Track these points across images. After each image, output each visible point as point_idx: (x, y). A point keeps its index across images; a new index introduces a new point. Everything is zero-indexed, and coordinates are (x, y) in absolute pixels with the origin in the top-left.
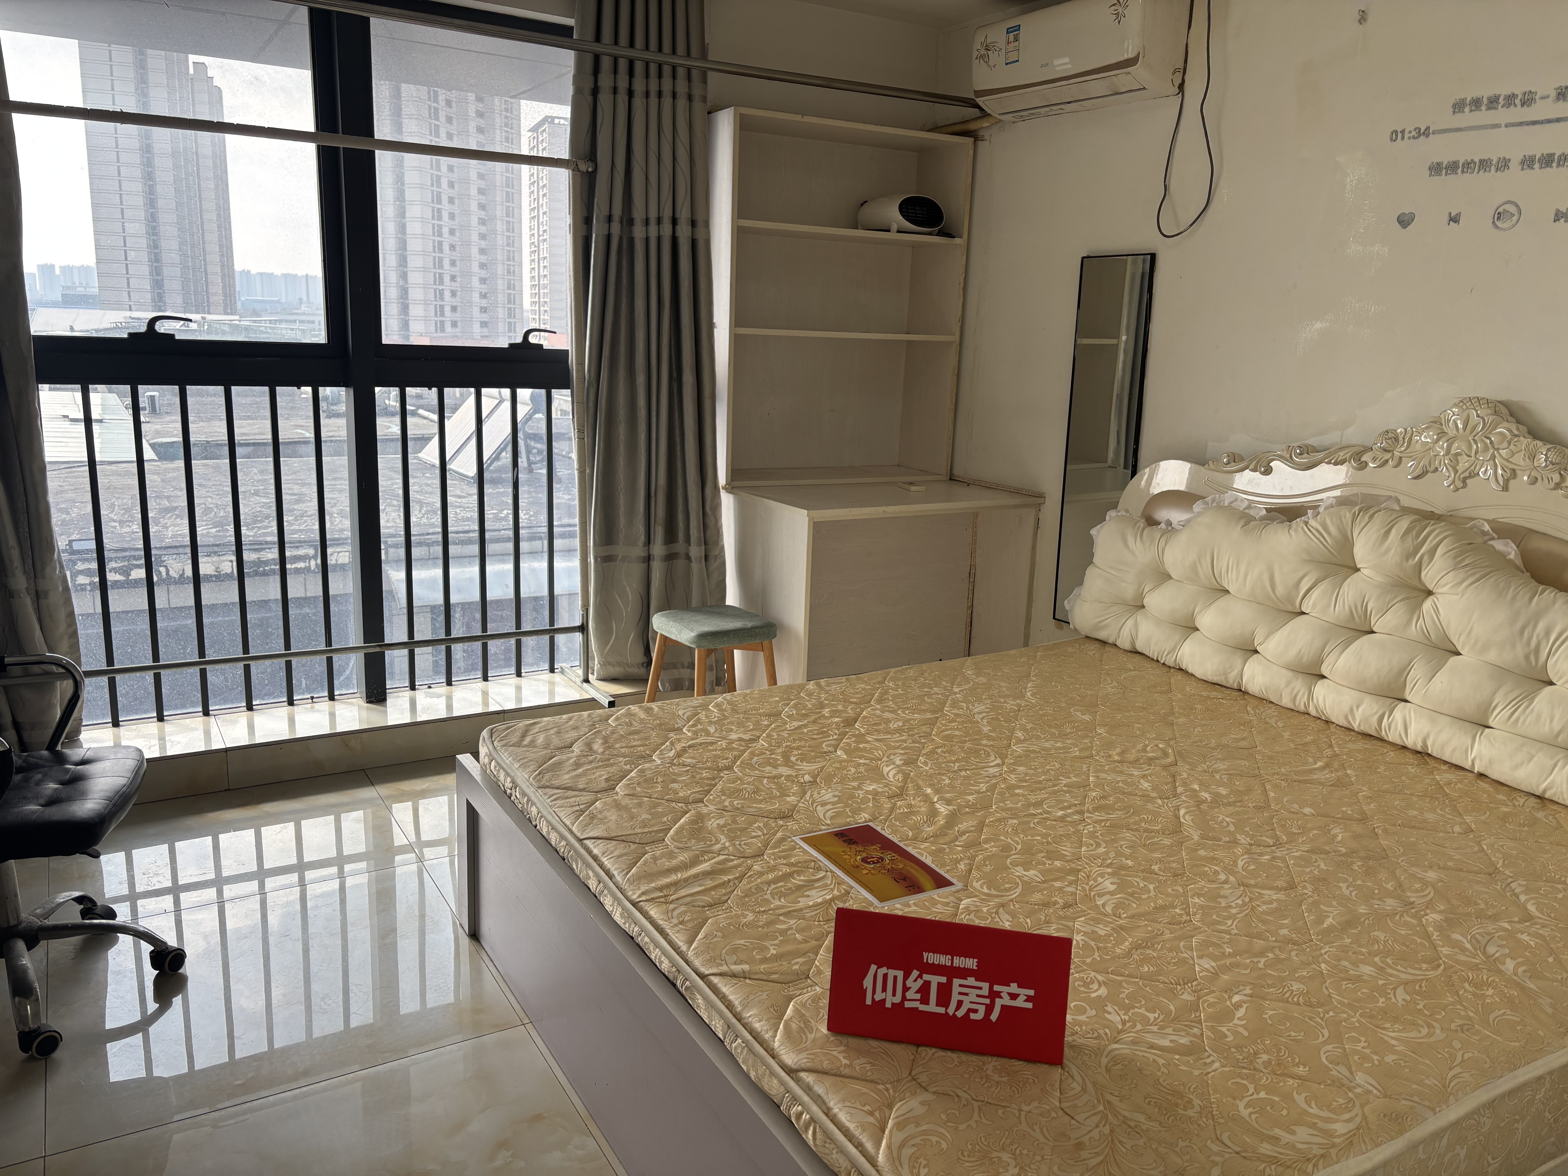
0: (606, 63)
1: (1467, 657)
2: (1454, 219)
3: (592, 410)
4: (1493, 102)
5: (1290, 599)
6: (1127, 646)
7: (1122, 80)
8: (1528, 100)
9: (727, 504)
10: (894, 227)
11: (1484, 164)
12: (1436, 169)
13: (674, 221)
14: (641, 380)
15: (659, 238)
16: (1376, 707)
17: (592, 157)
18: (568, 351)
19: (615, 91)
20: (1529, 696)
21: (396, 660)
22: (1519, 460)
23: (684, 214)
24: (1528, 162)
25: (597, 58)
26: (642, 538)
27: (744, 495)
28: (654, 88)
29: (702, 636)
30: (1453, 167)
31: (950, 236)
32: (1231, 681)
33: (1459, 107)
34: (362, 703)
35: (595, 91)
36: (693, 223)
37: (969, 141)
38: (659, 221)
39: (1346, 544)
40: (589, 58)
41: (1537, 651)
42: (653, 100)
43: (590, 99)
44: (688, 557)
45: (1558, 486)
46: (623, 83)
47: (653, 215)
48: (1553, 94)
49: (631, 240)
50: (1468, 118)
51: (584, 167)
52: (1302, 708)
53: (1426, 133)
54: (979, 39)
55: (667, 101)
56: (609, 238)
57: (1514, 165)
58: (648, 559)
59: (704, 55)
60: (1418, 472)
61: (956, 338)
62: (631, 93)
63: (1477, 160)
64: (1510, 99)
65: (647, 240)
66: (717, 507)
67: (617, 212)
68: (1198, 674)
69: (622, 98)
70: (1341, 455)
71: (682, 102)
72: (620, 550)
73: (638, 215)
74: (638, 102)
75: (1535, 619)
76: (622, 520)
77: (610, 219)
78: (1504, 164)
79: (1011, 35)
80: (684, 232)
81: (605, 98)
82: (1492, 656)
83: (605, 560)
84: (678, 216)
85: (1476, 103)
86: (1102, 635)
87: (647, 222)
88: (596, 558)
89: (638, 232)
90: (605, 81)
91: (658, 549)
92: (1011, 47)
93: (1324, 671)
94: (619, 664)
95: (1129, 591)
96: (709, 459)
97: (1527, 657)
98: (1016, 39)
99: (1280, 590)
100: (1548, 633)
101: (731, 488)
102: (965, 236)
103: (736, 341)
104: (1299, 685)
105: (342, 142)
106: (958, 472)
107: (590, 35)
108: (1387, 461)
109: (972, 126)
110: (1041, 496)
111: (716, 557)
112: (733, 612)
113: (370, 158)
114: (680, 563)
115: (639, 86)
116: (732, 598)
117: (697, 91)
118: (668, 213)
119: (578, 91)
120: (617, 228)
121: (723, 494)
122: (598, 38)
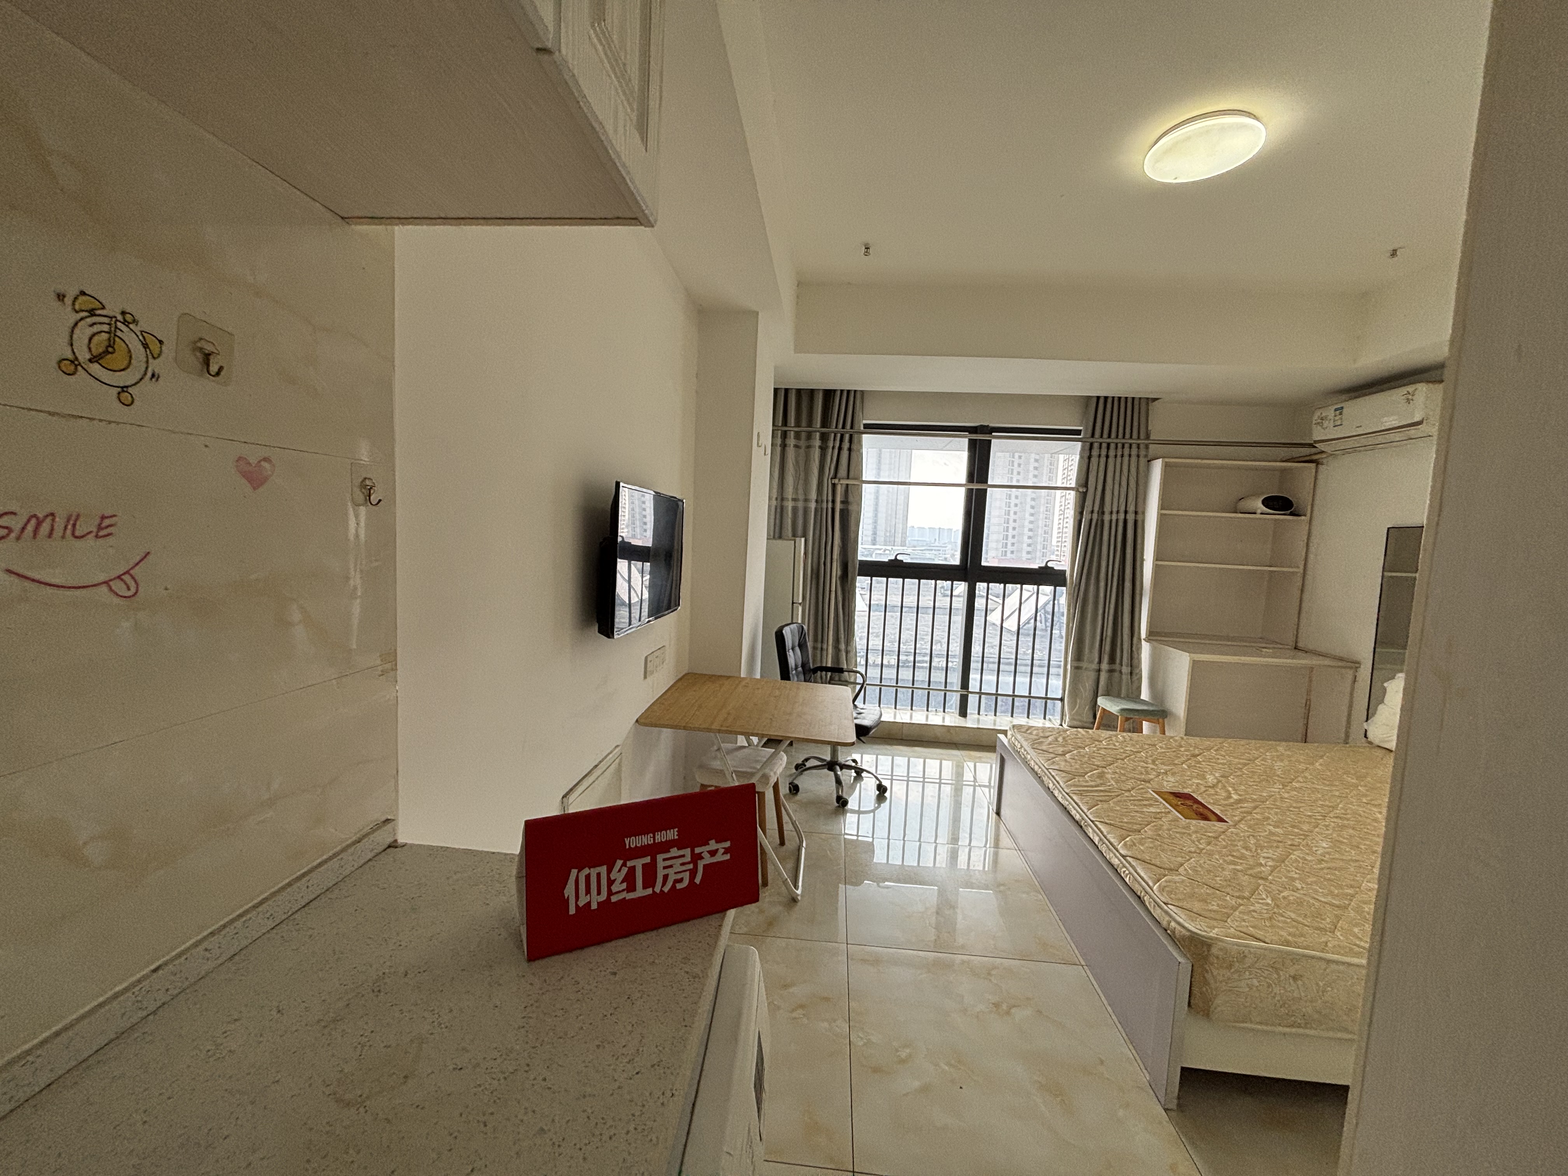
0: (1096, 446)
3: (1075, 597)
7: (1412, 432)
9: (1145, 648)
10: (1259, 511)
13: (1126, 512)
14: (1102, 584)
15: (1117, 520)
17: (1086, 485)
18: (1066, 570)
19: (1100, 456)
21: (972, 700)
23: (1131, 508)
25: (1092, 444)
26: (1097, 660)
27: (1155, 643)
28: (1119, 453)
29: (1123, 710)
31: (1300, 516)
34: (957, 716)
35: (1090, 457)
36: (1136, 513)
37: (1312, 465)
38: (1118, 512)
40: (1088, 444)
42: (1119, 459)
43: (1087, 460)
44: (1121, 672)
46: (1104, 453)
47: (1115, 510)
49: (1103, 521)
51: (1083, 490)
54: (1317, 414)
55: (1126, 459)
56: (1091, 520)
58: (1099, 671)
59: (1148, 437)
61: (1301, 570)
62: (1107, 457)
65: (1111, 521)
66: (1139, 649)
67: (1096, 509)
69: (1103, 460)
72: (1084, 665)
73: (1107, 509)
74: (1111, 461)
76: (1087, 650)
77: (1092, 512)
79: (1338, 412)
80: (1131, 517)
81: (1094, 460)
83: (1076, 668)
84: (1128, 509)
87: (1111, 513)
88: (1071, 666)
89: (1107, 518)
90: (1095, 452)
91: (1105, 666)
92: (1338, 418)
94: (1080, 721)
96: (1136, 624)
98: (1341, 414)
101: (1148, 640)
102: (1308, 515)
103: (1157, 569)
105: (977, 487)
106: (1301, 645)
107: (1089, 433)
109: (1314, 458)
110: (1358, 663)
111: (1137, 674)
112: (1144, 702)
113: (986, 490)
114: (1116, 674)
115: (1112, 454)
116: (1145, 695)
118: (1122, 509)
119: (1081, 457)
120: (1095, 516)
121: (1143, 642)
122: (1093, 435)
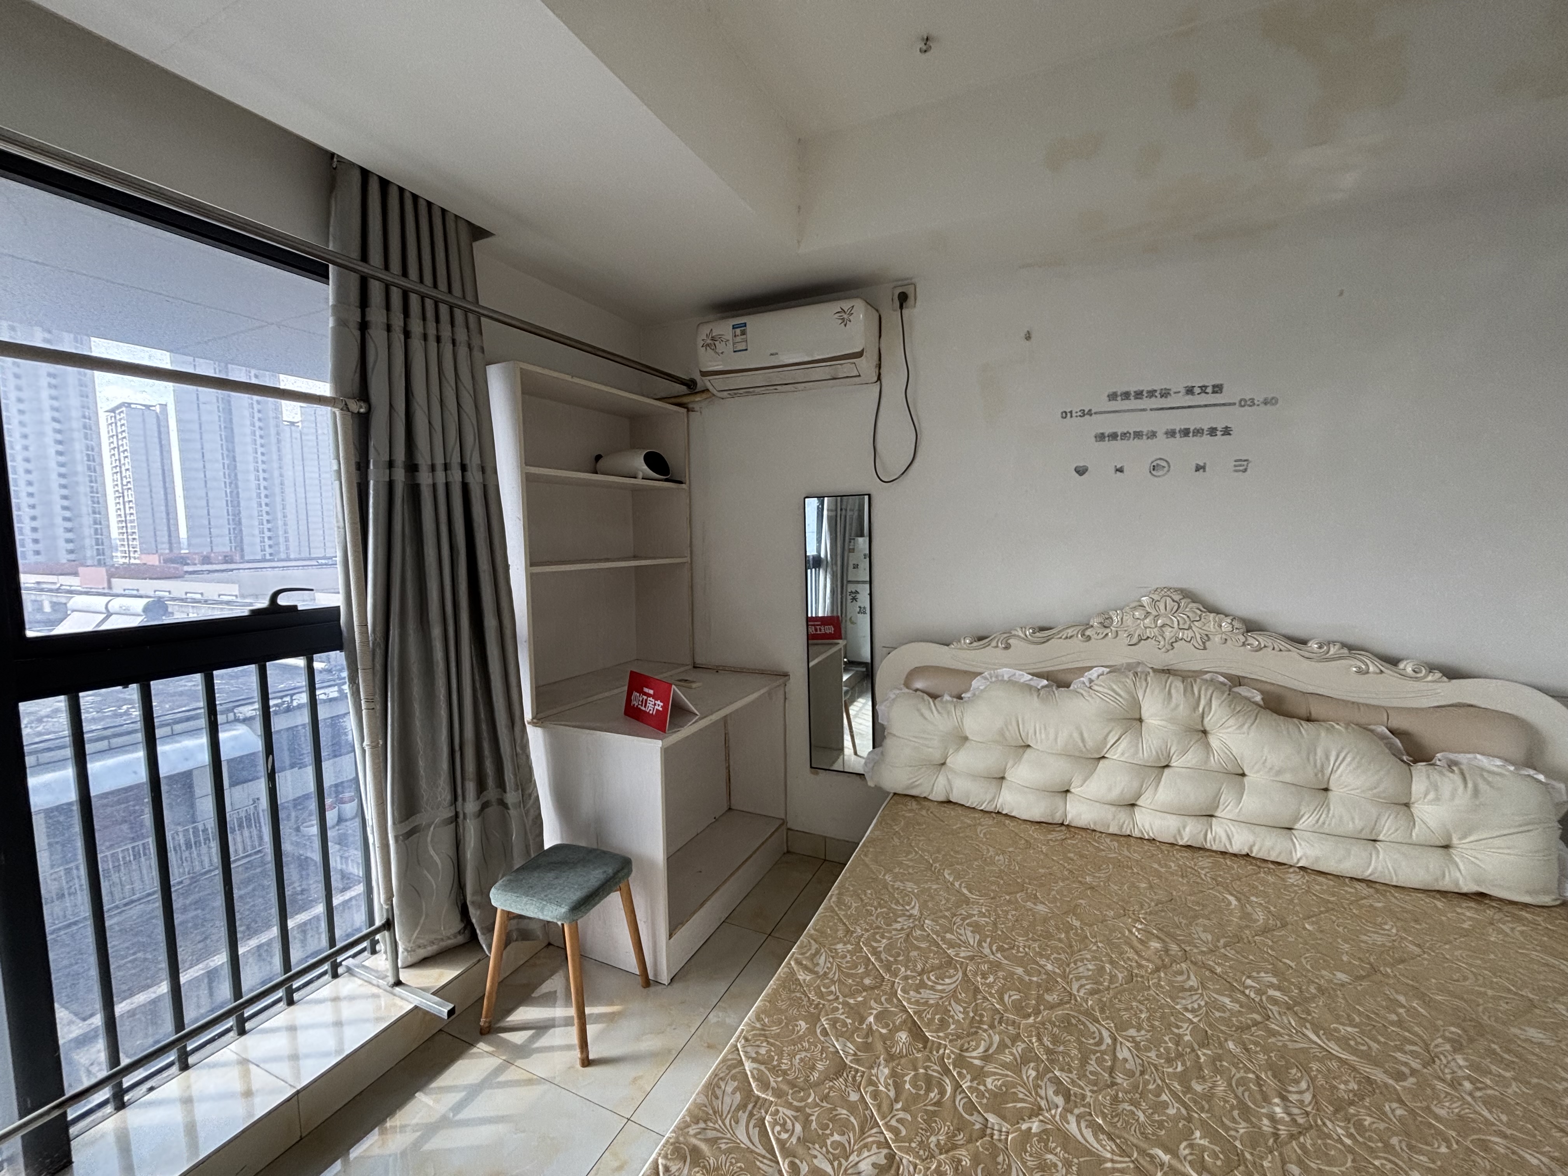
0: (376, 288)
3: (378, 672)
4: (1139, 395)
5: (1099, 750)
6: (942, 798)
7: (846, 368)
8: (1165, 394)
9: (536, 738)
10: (640, 475)
11: (1138, 435)
12: (1101, 437)
13: (464, 468)
15: (447, 485)
16: (1200, 827)
17: (364, 397)
18: (337, 609)
19: (388, 328)
22: (1211, 627)
23: (473, 461)
24: (1171, 434)
25: (364, 281)
26: (448, 797)
28: (432, 332)
30: (1114, 436)
31: (681, 482)
32: (1058, 819)
33: (1113, 397)
35: (363, 327)
36: (483, 469)
37: (684, 410)
38: (446, 467)
39: (1137, 705)
40: (354, 282)
41: (1322, 771)
42: (432, 344)
44: (503, 804)
46: (397, 321)
47: (439, 461)
48: (1183, 391)
49: (417, 487)
50: (1119, 405)
51: (356, 407)
52: (1128, 833)
53: (1090, 413)
54: (704, 334)
55: (447, 347)
56: (391, 485)
57: (1160, 435)
58: (456, 819)
59: (479, 305)
60: (1135, 639)
61: (688, 559)
62: (407, 334)
63: (1131, 431)
64: (1152, 394)
65: (434, 486)
66: (526, 746)
67: (400, 457)
68: (1025, 816)
69: (398, 337)
70: (1070, 632)
71: (463, 351)
72: (424, 819)
73: (423, 460)
74: (416, 343)
76: (423, 784)
77: (391, 464)
78: (1153, 435)
79: (738, 331)
80: (474, 479)
81: (376, 334)
82: (1288, 777)
83: (408, 833)
84: (463, 463)
85: (1126, 395)
86: (914, 792)
87: (433, 468)
88: (398, 837)
90: (376, 315)
91: (471, 806)
92: (738, 339)
93: (1138, 803)
94: (432, 943)
95: (937, 756)
96: (515, 698)
97: (1316, 775)
98: (743, 333)
99: (1090, 744)
100: (1327, 758)
101: (538, 721)
102: (688, 482)
103: (533, 581)
104: (1123, 815)
106: (701, 661)
108: (1107, 634)
109: (685, 400)
110: (786, 675)
111: (530, 795)
114: (493, 811)
115: (416, 327)
117: (475, 342)
118: (455, 460)
119: (341, 323)
120: (400, 475)
121: (530, 729)
122: (364, 257)
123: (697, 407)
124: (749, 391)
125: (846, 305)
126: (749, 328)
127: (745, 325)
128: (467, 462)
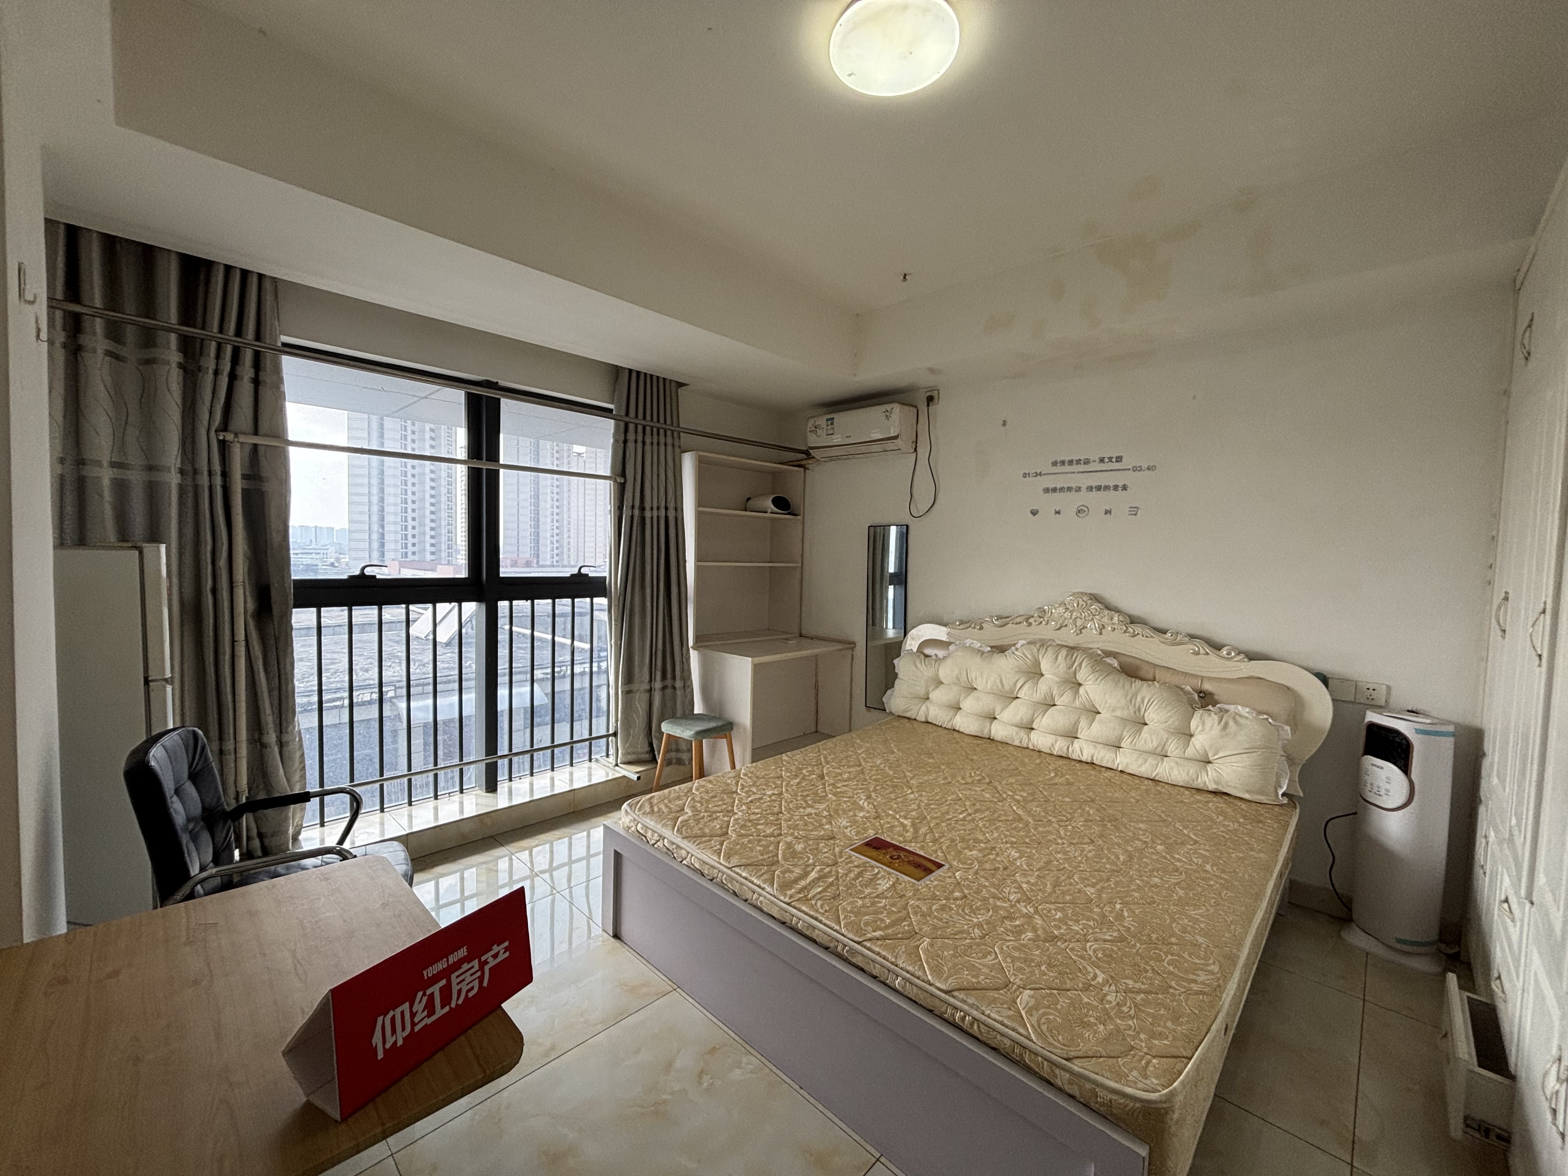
0: (631, 427)
1: (1105, 715)
2: (1058, 512)
3: (621, 609)
4: (1071, 462)
5: (1012, 691)
6: (923, 719)
7: (890, 445)
8: (1087, 462)
9: (694, 657)
10: (769, 511)
11: (1069, 489)
12: (1046, 490)
13: (666, 509)
15: (658, 517)
16: (1065, 743)
17: (623, 474)
18: (605, 577)
19: (636, 441)
20: (1140, 731)
21: (502, 764)
22: (1105, 620)
23: (671, 505)
24: (1090, 489)
25: (626, 425)
26: (648, 678)
27: (707, 651)
28: (655, 441)
29: (698, 733)
30: (1054, 490)
31: (796, 515)
32: (986, 735)
33: (1055, 464)
34: (483, 793)
35: (625, 442)
36: (676, 509)
37: (802, 469)
38: (658, 508)
39: (1037, 664)
40: (622, 424)
41: (1139, 709)
42: (655, 446)
43: (622, 445)
44: (674, 688)
45: (1125, 632)
46: (640, 438)
47: (655, 505)
48: (1098, 460)
49: (644, 518)
50: (1059, 469)
51: (620, 480)
52: (1025, 745)
53: (1040, 474)
54: (810, 424)
55: (662, 448)
56: (632, 517)
57: (1084, 489)
58: (650, 690)
59: (678, 426)
60: (1058, 626)
61: (800, 565)
62: (644, 443)
63: (1065, 487)
64: (1078, 462)
65: (652, 518)
66: (688, 659)
67: (637, 503)
68: (967, 732)
69: (640, 445)
70: (1018, 620)
71: (670, 448)
72: (635, 687)
73: (648, 506)
74: (648, 448)
75: (1135, 695)
76: (637, 669)
77: (633, 507)
78: (1078, 489)
79: (829, 422)
80: (671, 514)
81: (631, 445)
82: (1118, 713)
83: (628, 693)
85: (1063, 463)
86: (908, 715)
87: (652, 509)
89: (648, 514)
90: (631, 436)
91: (658, 685)
92: (830, 427)
93: (1034, 726)
94: (634, 753)
95: (922, 692)
96: (684, 632)
97: (1135, 712)
98: (832, 424)
99: (1007, 687)
100: (1143, 702)
101: (696, 647)
102: (802, 515)
103: (698, 569)
104: (1023, 734)
105: (484, 466)
106: (803, 632)
107: (623, 413)
108: (1041, 622)
109: (803, 463)
110: (854, 643)
111: (689, 688)
112: (699, 717)
113: (497, 473)
114: (669, 691)
115: (648, 440)
116: (698, 709)
117: (677, 443)
118: (663, 504)
119: (616, 441)
120: (637, 512)
121: (691, 651)
122: (627, 414)
123: (810, 467)
124: (838, 458)
125: (888, 407)
126: (835, 421)
127: (833, 419)
128: (668, 505)
